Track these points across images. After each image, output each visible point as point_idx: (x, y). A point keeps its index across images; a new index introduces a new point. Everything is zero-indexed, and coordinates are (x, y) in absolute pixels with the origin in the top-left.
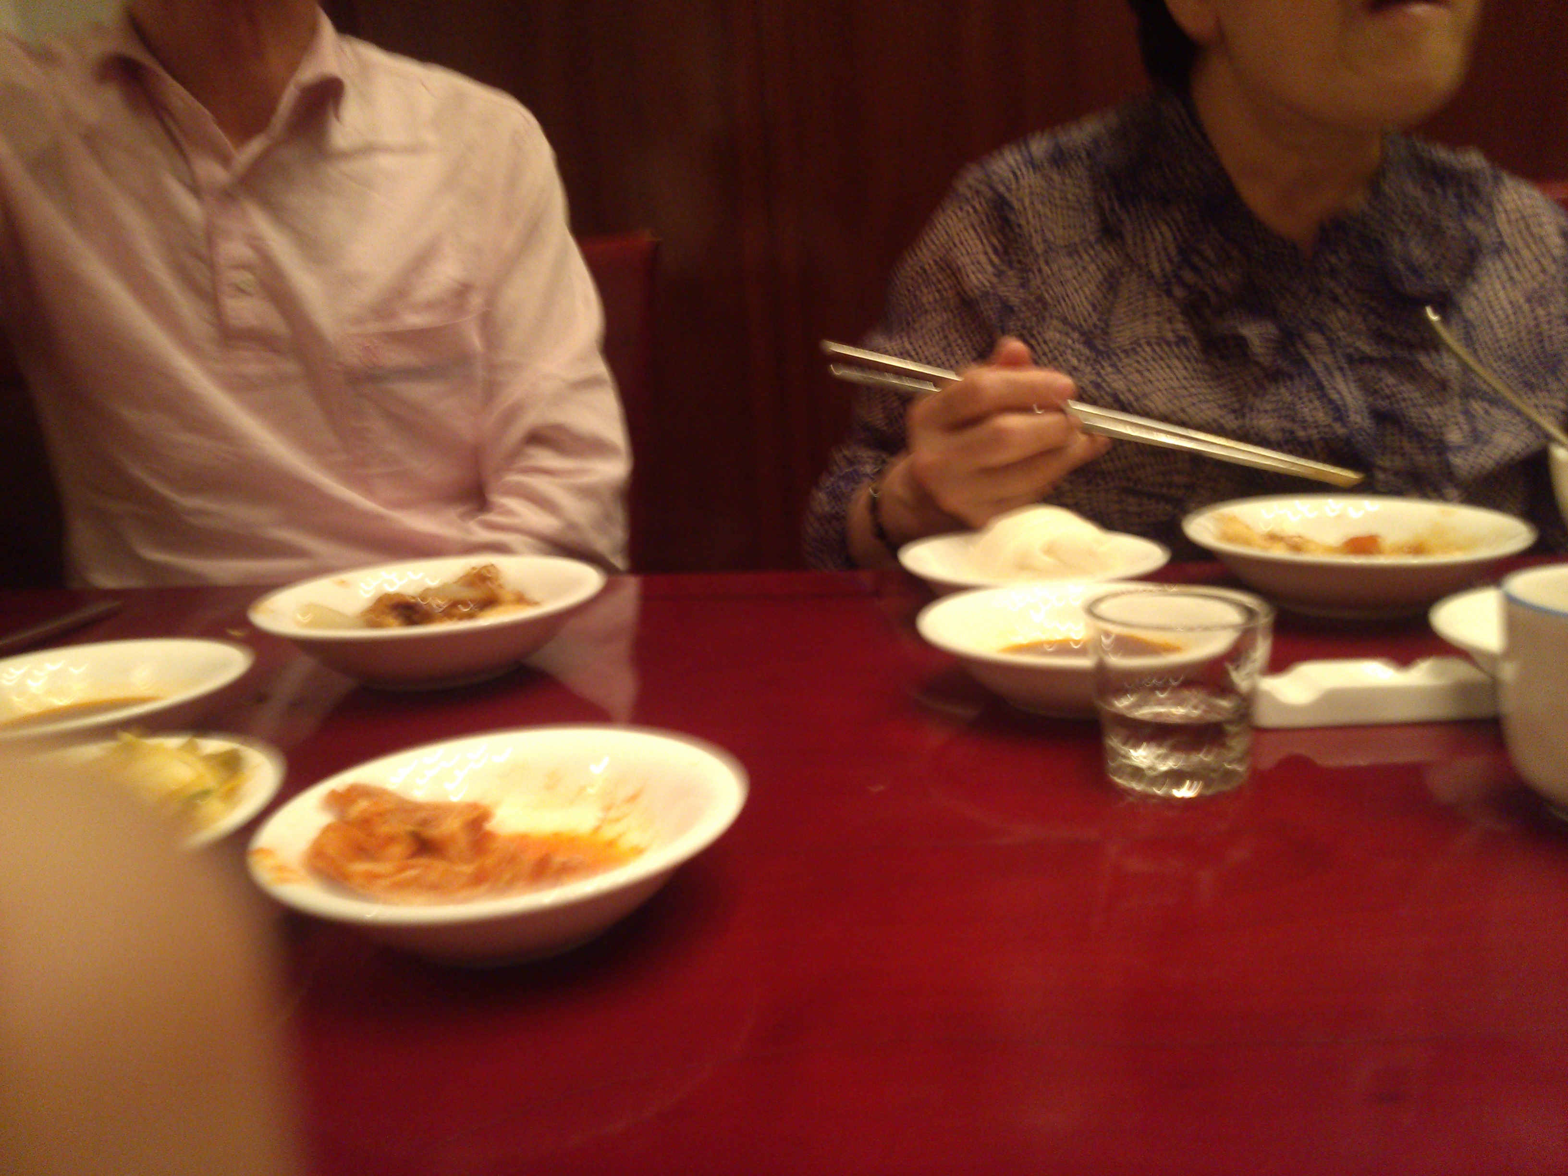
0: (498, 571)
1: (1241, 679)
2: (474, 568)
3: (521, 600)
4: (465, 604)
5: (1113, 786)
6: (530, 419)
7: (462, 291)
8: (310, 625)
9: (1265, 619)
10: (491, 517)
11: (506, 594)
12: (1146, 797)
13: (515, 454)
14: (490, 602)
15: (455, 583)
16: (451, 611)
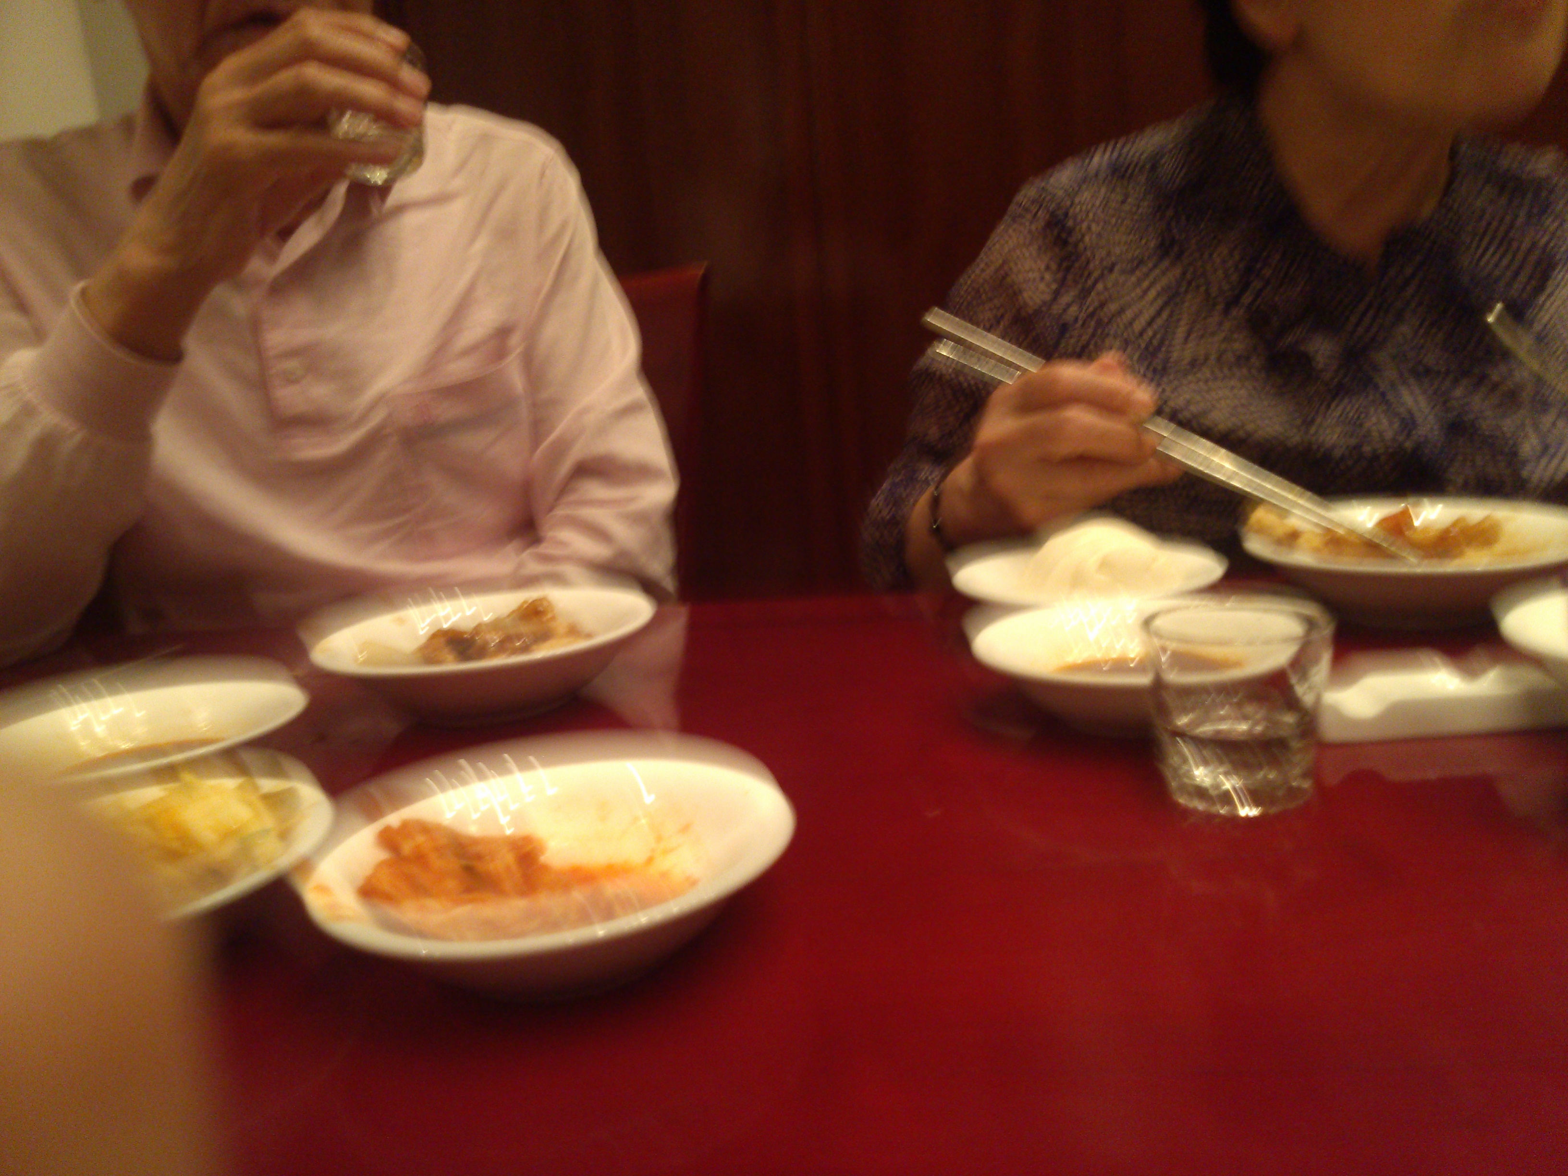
0: (549, 603)
1: (1304, 693)
2: (525, 602)
3: (574, 631)
4: (519, 637)
5: (1176, 805)
6: (576, 453)
7: (503, 333)
8: (365, 663)
9: (1327, 630)
10: (542, 549)
11: (560, 626)
12: (1210, 817)
13: (565, 489)
14: (544, 636)
15: (509, 616)
16: (503, 647)
